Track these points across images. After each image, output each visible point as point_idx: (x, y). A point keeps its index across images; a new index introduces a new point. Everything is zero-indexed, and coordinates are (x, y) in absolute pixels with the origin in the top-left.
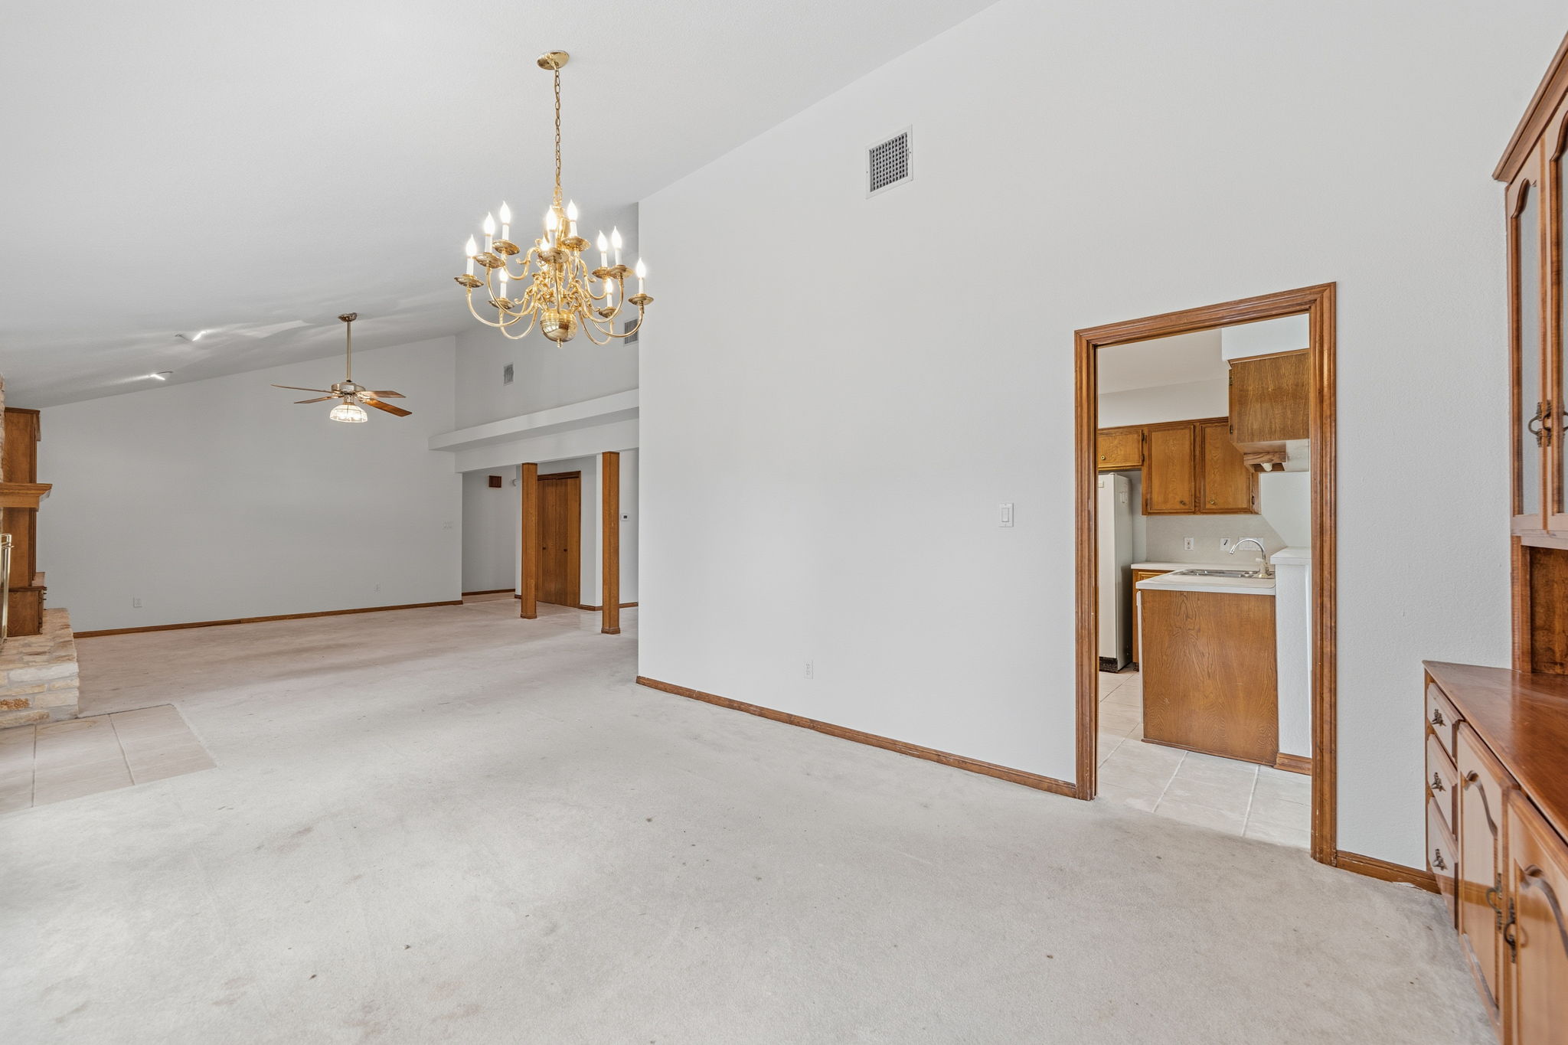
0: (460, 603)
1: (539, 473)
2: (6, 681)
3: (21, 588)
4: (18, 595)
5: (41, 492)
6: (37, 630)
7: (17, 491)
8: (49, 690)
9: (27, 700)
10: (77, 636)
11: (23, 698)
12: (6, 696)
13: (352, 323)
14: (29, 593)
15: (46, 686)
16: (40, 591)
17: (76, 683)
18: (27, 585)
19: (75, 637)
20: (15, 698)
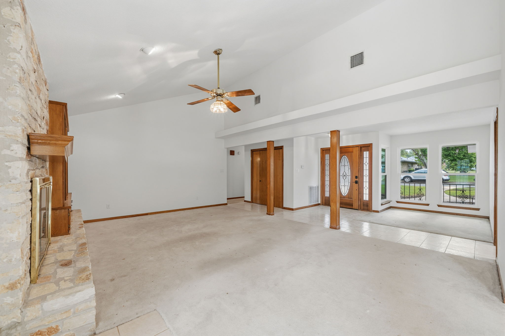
0: (226, 204)
1: (275, 146)
2: (41, 312)
3: (59, 208)
4: (58, 211)
5: (66, 143)
6: (67, 231)
7: (48, 142)
8: (74, 313)
9: (57, 326)
10: (85, 222)
11: (54, 326)
12: (40, 326)
13: (220, 55)
14: (63, 211)
15: (72, 310)
16: (68, 209)
17: (94, 304)
18: (62, 206)
19: (84, 223)
20: (48, 327)
